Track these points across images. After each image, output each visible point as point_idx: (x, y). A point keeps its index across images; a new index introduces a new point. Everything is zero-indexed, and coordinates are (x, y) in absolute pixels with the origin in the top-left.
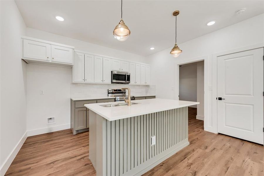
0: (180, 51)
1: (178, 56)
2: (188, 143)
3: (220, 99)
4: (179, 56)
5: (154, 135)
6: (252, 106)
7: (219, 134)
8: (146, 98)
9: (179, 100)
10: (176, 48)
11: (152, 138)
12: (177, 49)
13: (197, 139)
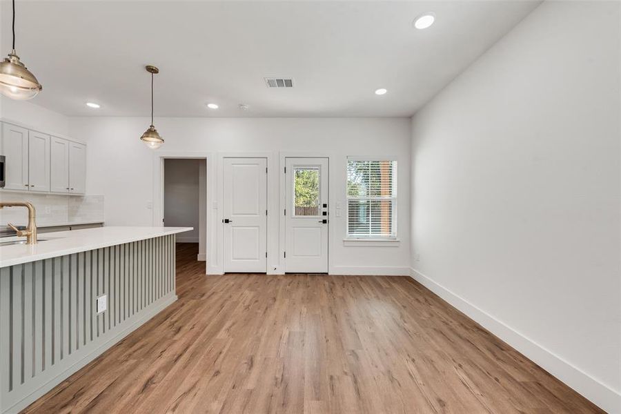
0: (159, 140)
1: (156, 147)
2: (175, 298)
3: (227, 221)
4: (158, 148)
5: (104, 293)
6: (257, 228)
7: (226, 273)
8: (70, 227)
9: (165, 226)
10: (151, 132)
11: (100, 299)
12: (155, 136)
13: (192, 288)
